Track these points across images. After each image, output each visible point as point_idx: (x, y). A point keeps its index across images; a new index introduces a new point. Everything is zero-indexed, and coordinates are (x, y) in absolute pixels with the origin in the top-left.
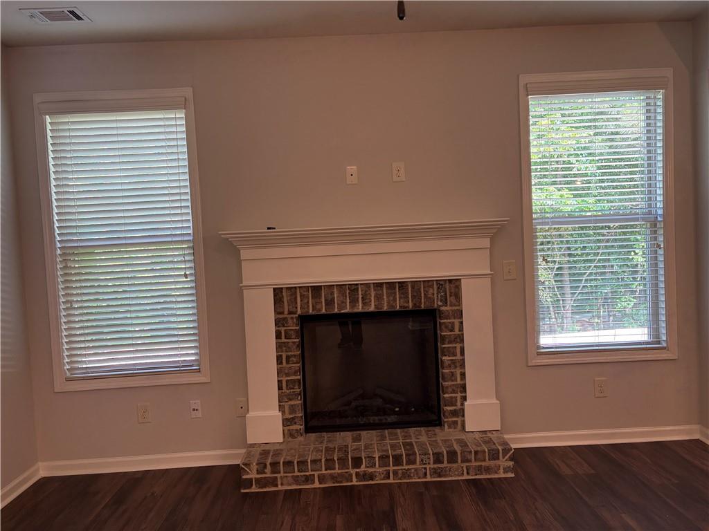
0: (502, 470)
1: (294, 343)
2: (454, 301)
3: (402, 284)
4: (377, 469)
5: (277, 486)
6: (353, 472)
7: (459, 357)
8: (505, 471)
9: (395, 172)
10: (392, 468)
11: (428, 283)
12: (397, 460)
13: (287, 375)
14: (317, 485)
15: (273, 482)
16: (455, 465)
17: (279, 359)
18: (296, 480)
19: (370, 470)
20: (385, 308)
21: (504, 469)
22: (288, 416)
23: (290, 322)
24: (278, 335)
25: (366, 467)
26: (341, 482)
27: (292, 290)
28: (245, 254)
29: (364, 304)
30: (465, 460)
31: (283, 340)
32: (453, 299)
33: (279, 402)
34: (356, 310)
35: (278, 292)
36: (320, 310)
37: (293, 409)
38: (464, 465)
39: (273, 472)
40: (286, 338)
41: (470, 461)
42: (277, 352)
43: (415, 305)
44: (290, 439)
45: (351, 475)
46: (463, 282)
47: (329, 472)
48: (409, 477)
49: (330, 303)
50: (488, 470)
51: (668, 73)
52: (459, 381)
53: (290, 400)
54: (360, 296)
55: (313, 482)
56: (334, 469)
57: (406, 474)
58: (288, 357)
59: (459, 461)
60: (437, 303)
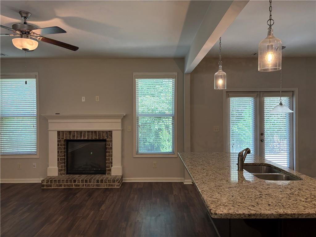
0: (116, 186)
1: (63, 147)
2: (110, 137)
3: (95, 132)
4: (80, 184)
5: (51, 187)
6: (74, 184)
7: (111, 154)
8: (117, 186)
9: (96, 99)
10: (84, 184)
11: (103, 132)
12: (86, 181)
13: (61, 157)
14: (63, 187)
15: (51, 186)
16: (102, 184)
17: (58, 152)
18: (57, 185)
19: (79, 184)
20: (90, 139)
21: (117, 185)
22: (60, 169)
23: (62, 141)
24: (58, 145)
25: (77, 183)
26: (70, 187)
27: (63, 132)
28: (49, 121)
29: (84, 137)
30: (105, 182)
31: (60, 146)
32: (110, 136)
33: (58, 164)
34: (81, 139)
35: (59, 132)
36: (71, 138)
37: (62, 167)
38: (105, 184)
39: (51, 183)
40: (61, 146)
41: (107, 183)
42: (58, 150)
43: (99, 138)
44: (60, 175)
45: (73, 185)
46: (113, 131)
47: (66, 184)
48: (89, 186)
49: (74, 136)
50: (112, 185)
51: (176, 74)
52: (111, 161)
53: (61, 164)
54: (83, 135)
55: (62, 186)
56: (68, 183)
57: (89, 185)
58: (61, 152)
59: (104, 182)
60: (105, 138)
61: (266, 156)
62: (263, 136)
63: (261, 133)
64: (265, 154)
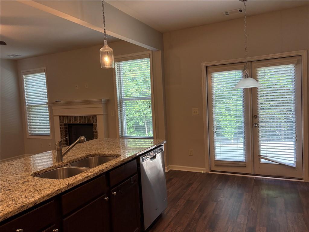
3: (85, 117)
11: (90, 116)
17: (61, 134)
20: (81, 123)
23: (63, 125)
24: (61, 128)
27: (63, 117)
29: (77, 121)
31: (62, 130)
32: (95, 121)
34: (75, 123)
35: (60, 117)
42: (61, 132)
43: (87, 122)
46: (97, 116)
49: (70, 121)
51: (150, 52)
54: (76, 119)
58: (63, 134)
60: (92, 122)
61: (262, 144)
62: (257, 119)
63: (254, 115)
64: (261, 142)
